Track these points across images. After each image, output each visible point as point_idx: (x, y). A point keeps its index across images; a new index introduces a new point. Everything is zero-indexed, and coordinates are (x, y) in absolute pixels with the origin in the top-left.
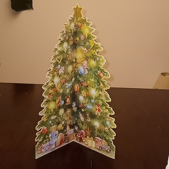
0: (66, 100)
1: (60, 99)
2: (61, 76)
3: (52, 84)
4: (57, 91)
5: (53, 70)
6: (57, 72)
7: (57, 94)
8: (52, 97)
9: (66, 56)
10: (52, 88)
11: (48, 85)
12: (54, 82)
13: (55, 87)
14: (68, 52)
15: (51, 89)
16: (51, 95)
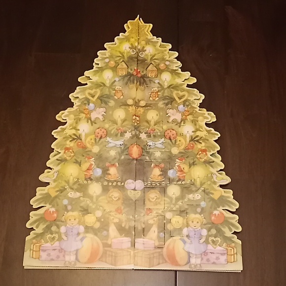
0: (108, 170)
1: (92, 164)
2: (95, 123)
3: (74, 131)
4: (84, 148)
5: (78, 110)
6: (86, 114)
7: (85, 152)
8: (72, 154)
9: (110, 92)
10: (74, 139)
11: (65, 133)
12: (79, 130)
13: (81, 139)
14: (115, 86)
15: (71, 141)
16: (70, 151)
